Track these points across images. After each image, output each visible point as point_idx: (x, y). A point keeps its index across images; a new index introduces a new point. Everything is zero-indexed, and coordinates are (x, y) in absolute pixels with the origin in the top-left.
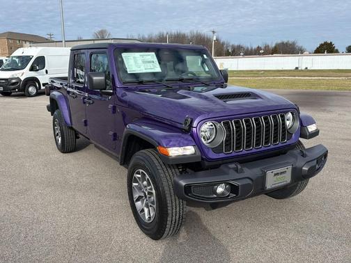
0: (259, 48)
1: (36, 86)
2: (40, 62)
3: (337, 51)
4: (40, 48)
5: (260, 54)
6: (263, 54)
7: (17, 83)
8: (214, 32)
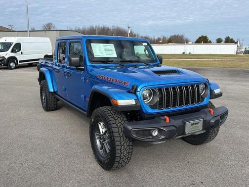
0: (159, 39)
1: (15, 63)
2: (18, 47)
3: (210, 42)
4: (17, 38)
5: (160, 43)
6: (162, 43)
7: (3, 60)
8: (129, 27)
